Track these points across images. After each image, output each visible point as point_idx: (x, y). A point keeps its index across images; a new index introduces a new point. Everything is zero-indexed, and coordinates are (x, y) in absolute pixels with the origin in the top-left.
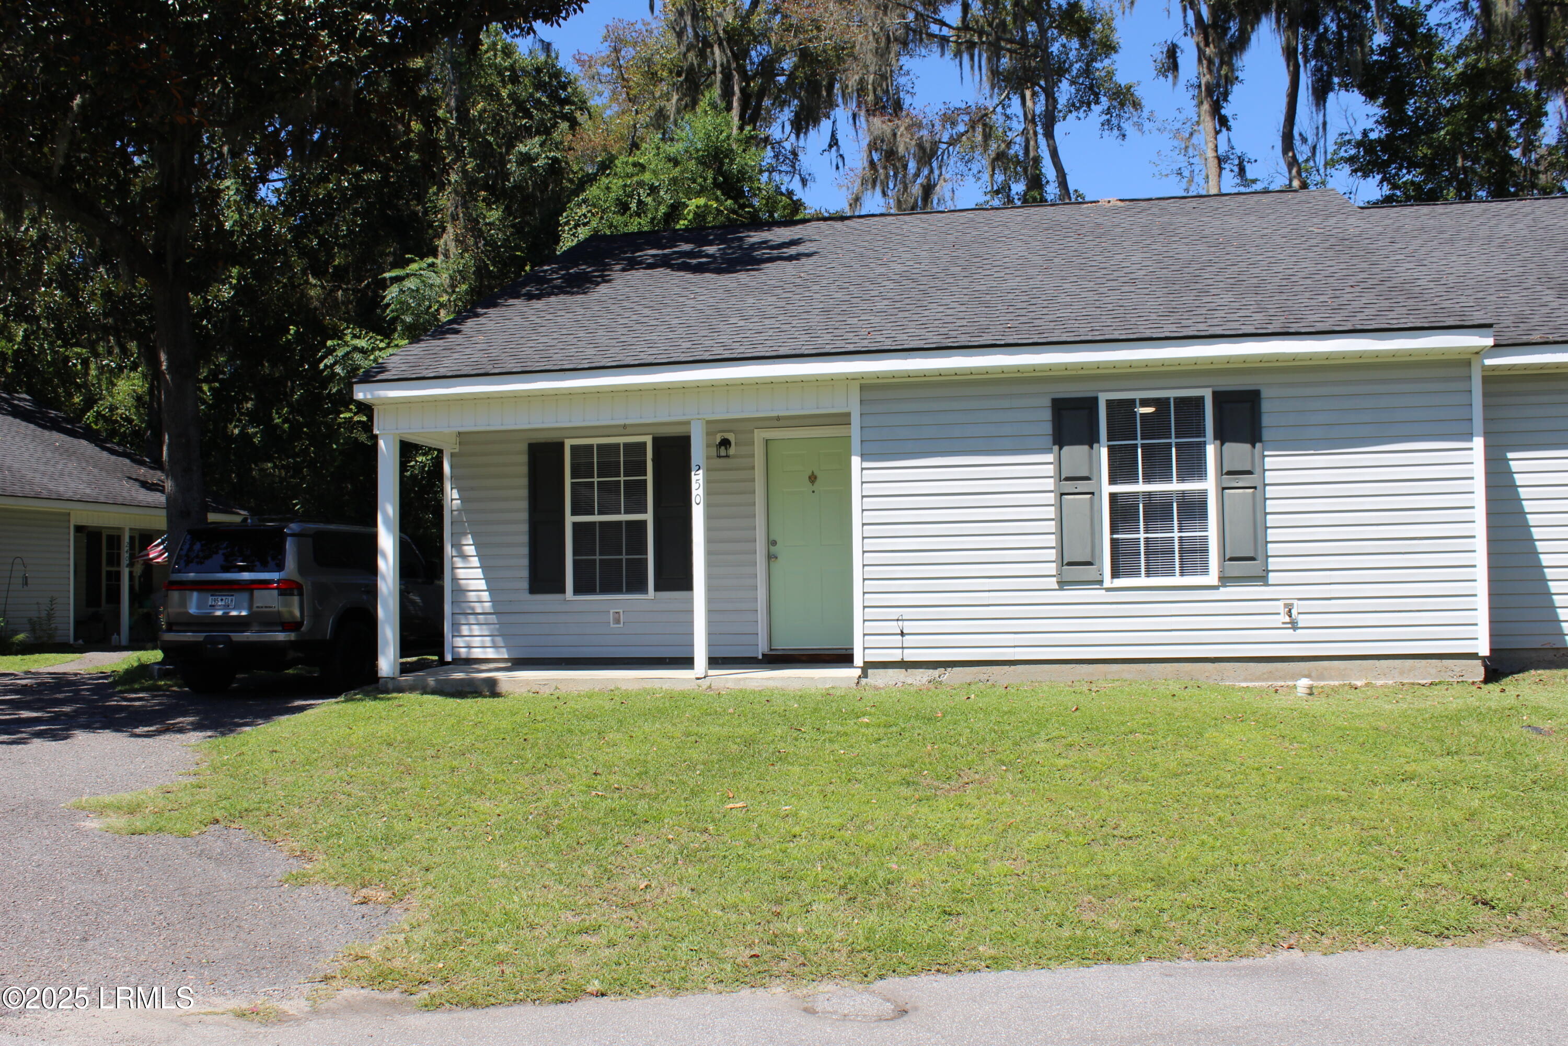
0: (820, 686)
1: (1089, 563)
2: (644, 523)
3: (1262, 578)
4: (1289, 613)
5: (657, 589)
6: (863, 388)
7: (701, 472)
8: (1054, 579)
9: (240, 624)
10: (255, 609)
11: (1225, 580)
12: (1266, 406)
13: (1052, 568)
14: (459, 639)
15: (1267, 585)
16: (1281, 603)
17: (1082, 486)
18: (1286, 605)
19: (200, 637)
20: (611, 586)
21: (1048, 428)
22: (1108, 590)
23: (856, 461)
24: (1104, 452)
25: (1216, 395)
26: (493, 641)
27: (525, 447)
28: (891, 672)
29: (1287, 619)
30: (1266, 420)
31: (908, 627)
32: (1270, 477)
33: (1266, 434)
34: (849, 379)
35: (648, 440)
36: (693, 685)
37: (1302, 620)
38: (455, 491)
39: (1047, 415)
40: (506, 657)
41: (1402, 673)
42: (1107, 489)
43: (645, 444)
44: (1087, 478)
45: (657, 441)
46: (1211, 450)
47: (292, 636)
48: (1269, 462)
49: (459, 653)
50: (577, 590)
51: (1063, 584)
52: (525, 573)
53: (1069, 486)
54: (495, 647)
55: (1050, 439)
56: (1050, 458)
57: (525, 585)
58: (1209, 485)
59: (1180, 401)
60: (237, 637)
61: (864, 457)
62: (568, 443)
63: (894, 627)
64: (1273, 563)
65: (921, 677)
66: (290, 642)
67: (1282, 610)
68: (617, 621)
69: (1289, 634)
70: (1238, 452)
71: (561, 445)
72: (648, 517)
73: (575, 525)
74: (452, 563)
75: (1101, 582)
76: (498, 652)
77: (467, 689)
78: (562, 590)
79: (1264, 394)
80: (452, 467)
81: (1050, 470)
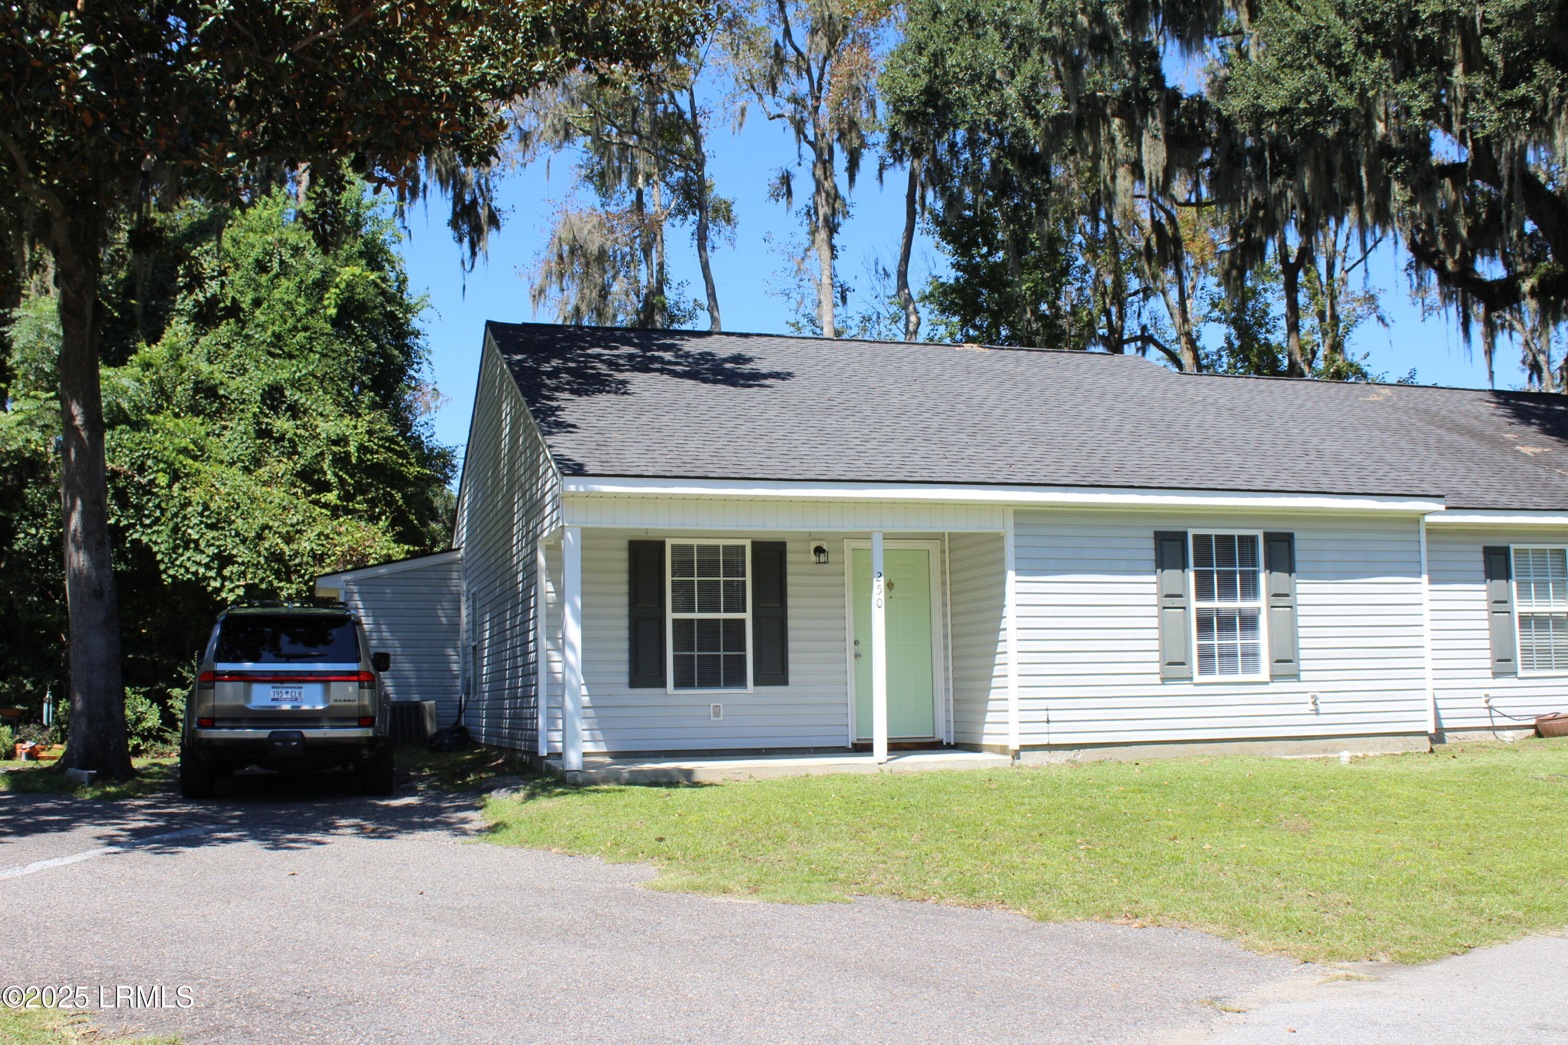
0: (982, 767)
1: (1183, 664)
2: (742, 621)
3: (1295, 677)
4: (1314, 703)
5: (756, 683)
6: (1017, 513)
7: (882, 578)
8: (1158, 676)
9: (312, 718)
10: (332, 703)
11: (1274, 677)
12: (1298, 545)
13: (1156, 668)
14: (555, 733)
15: (1299, 681)
16: (1309, 695)
17: (1177, 602)
18: (1313, 697)
19: (264, 734)
20: (709, 680)
21: (1152, 555)
22: (1196, 685)
23: (1011, 576)
24: (1192, 575)
25: (1266, 535)
26: (592, 735)
27: (624, 544)
28: (1038, 754)
29: (1313, 707)
30: (1298, 556)
31: (1053, 716)
32: (1300, 599)
33: (1298, 566)
34: (1005, 506)
35: (748, 544)
36: (876, 769)
37: (1323, 708)
38: (550, 584)
39: (1151, 544)
40: (605, 750)
41: (1382, 746)
42: (1195, 604)
43: (743, 547)
44: (1180, 596)
45: (756, 545)
46: (1262, 577)
47: (368, 732)
48: (1300, 588)
49: (555, 747)
50: (678, 684)
51: (1164, 680)
52: (625, 668)
53: (1169, 602)
54: (594, 740)
55: (1153, 564)
56: (1153, 578)
57: (625, 679)
58: (1261, 603)
59: (1241, 538)
60: (309, 733)
61: (1019, 572)
62: (669, 543)
63: (1042, 716)
64: (1303, 665)
65: (1061, 757)
66: (368, 738)
67: (1310, 700)
68: (717, 714)
69: (1314, 719)
70: (1281, 577)
71: (662, 544)
72: (748, 616)
73: (674, 621)
74: (548, 656)
75: (1191, 679)
76: (598, 746)
77: (663, 780)
78: (663, 684)
79: (1296, 536)
80: (547, 559)
81: (1153, 588)
